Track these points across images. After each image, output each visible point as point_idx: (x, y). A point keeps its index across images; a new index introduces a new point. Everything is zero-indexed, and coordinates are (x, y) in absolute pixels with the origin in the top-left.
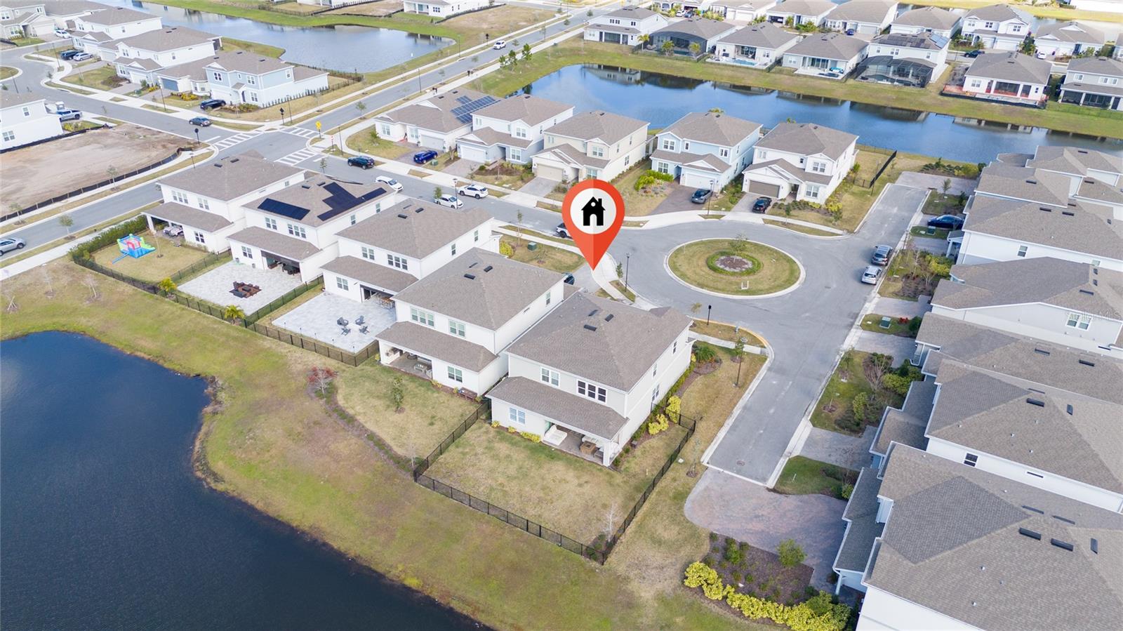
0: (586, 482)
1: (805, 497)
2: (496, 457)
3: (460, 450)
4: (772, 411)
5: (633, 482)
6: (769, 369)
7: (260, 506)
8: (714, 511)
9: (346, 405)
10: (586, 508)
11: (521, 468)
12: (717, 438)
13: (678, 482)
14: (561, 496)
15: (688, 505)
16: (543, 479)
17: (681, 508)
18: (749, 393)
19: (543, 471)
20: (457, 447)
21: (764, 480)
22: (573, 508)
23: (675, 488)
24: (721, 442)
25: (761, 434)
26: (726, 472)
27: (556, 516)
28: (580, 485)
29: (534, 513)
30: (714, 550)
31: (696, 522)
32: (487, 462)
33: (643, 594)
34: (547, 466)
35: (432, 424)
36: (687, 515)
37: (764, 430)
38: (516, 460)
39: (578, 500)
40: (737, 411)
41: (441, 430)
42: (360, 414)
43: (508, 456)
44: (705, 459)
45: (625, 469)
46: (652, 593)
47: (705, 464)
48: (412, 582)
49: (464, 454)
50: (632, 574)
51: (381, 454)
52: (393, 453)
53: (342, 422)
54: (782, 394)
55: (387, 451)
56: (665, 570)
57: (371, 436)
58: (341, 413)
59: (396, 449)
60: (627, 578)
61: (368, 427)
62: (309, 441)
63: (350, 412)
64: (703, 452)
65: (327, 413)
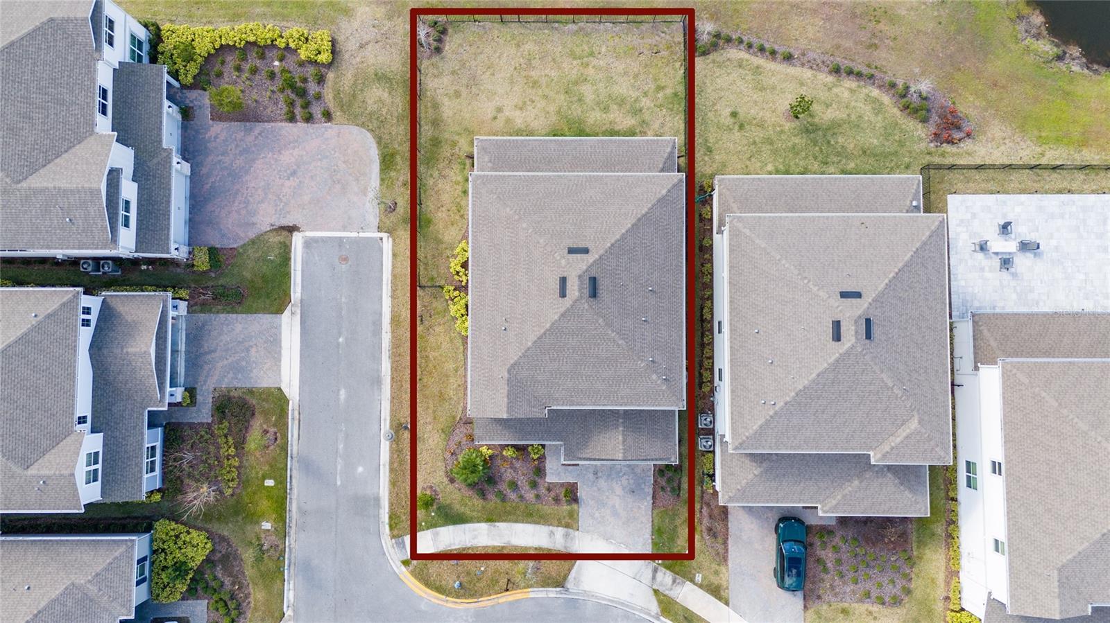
0: (495, 118)
1: (252, 234)
2: (621, 102)
3: (669, 91)
4: (342, 394)
5: (446, 151)
6: (378, 500)
8: (342, 159)
9: (865, 91)
10: (474, 81)
11: (580, 100)
12: (390, 294)
13: (400, 184)
14: (512, 83)
15: (374, 153)
16: (546, 97)
17: (379, 140)
18: (385, 420)
19: (552, 108)
20: (676, 95)
21: (308, 244)
22: (488, 73)
23: (398, 171)
24: (382, 289)
25: (340, 334)
26: (354, 235)
27: (501, 54)
28: (499, 110)
29: (526, 46)
30: (319, 97)
31: (355, 130)
32: (623, 88)
33: (367, 9)
34: (554, 118)
35: (734, 115)
36: (369, 135)
37: (338, 344)
38: (594, 109)
39: (490, 87)
40: (386, 367)
41: (716, 111)
42: (835, 86)
43: (606, 109)
44: (387, 245)
45: (465, 164)
46: (359, 14)
47: (384, 235)
49: (660, 88)
50: (388, 24)
51: (754, 40)
52: (742, 47)
53: (845, 64)
54: (342, 446)
55: (750, 46)
56: (358, 45)
57: (788, 58)
58: (859, 75)
59: (743, 55)
60: (390, 18)
61: (805, 70)
62: (854, 15)
63: (850, 83)
64: (394, 255)
65: (876, 68)
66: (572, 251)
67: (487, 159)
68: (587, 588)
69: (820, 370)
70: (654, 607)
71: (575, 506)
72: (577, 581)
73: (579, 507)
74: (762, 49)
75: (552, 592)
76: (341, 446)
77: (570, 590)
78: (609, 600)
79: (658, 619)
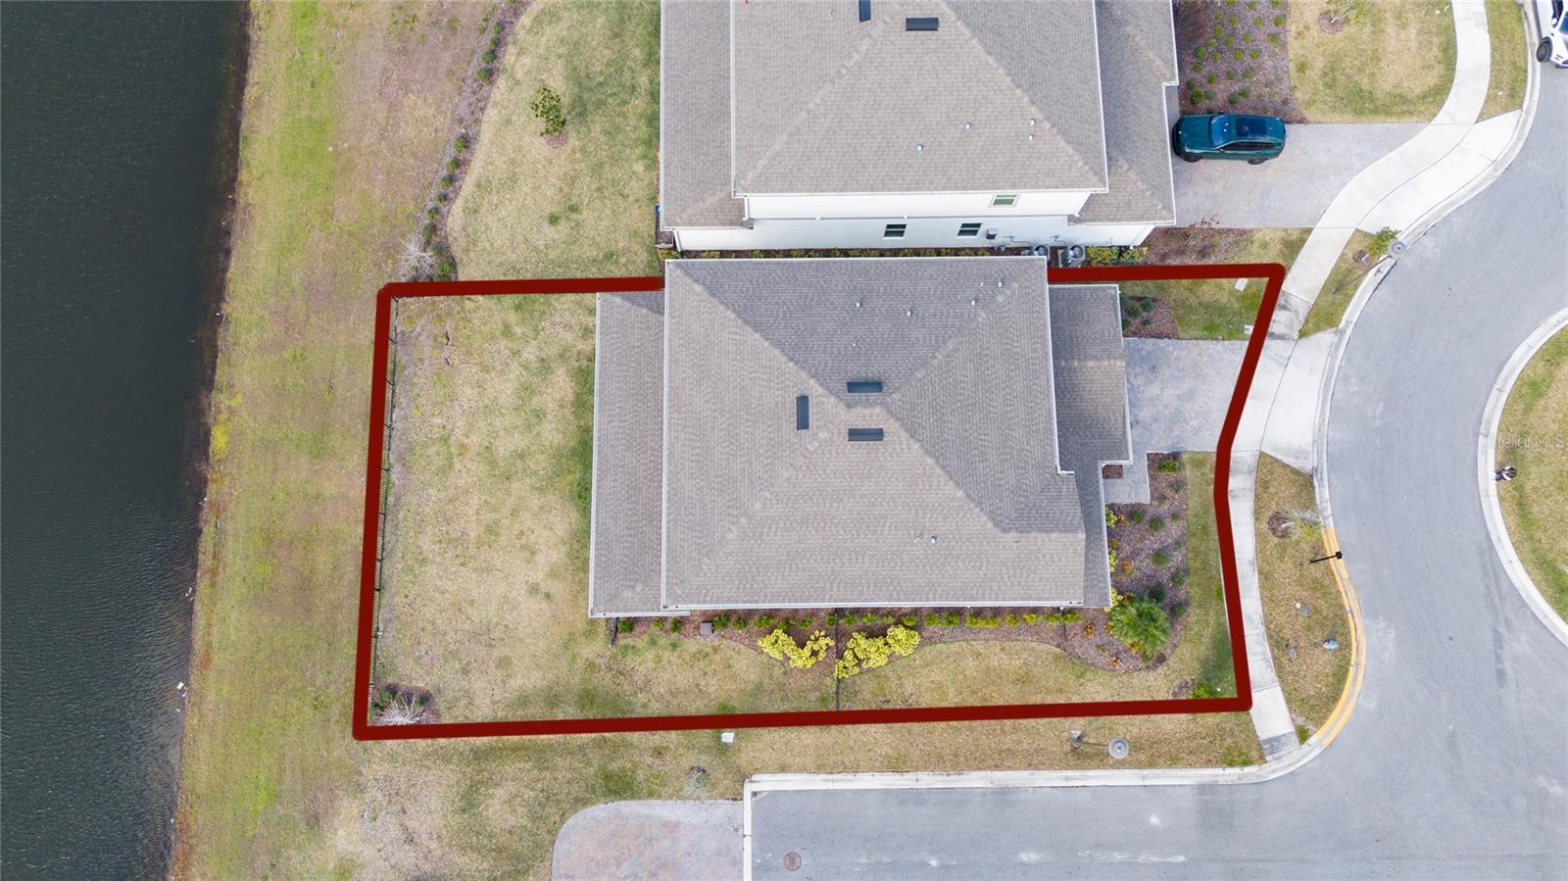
0: (548, 596)
2: (527, 390)
3: (513, 317)
4: (1028, 856)
5: (603, 681)
6: (1203, 788)
7: (251, 93)
8: (613, 869)
9: (522, 33)
10: (482, 635)
11: (522, 457)
12: (850, 776)
13: (658, 762)
14: (488, 569)
15: (602, 811)
16: (514, 513)
17: (582, 802)
18: (1067, 779)
19: (535, 502)
20: (518, 307)
22: (469, 611)
23: (635, 765)
24: (842, 792)
25: (924, 865)
26: (748, 844)
27: (437, 589)
28: (534, 589)
29: (425, 547)
31: (561, 847)
32: (504, 388)
33: (341, 833)
34: (552, 498)
35: (553, 220)
36: (570, 822)
37: (942, 867)
38: (538, 434)
39: (494, 606)
40: (976, 780)
41: (546, 246)
42: (512, 76)
43: (539, 414)
44: (766, 782)
45: (626, 647)
46: (350, 848)
47: (748, 789)
48: (219, 440)
49: (507, 331)
50: (374, 793)
51: (434, 192)
52: (445, 210)
53: (478, 63)
54: (1116, 854)
55: (444, 198)
56: (407, 847)
57: (466, 142)
58: (498, 43)
59: (457, 208)
60: (360, 789)
61: (485, 118)
62: (404, 51)
63: (509, 56)
64: (783, 769)
65: (486, 20)
66: (803, 423)
67: (628, 594)
68: (1309, 439)
69: (982, 50)
70: (1326, 337)
71: (1185, 457)
72: (1299, 453)
73: (1186, 452)
74: (451, 179)
75: (1322, 493)
76: (1118, 857)
77: (1316, 465)
78: (1324, 404)
79: (1342, 332)
